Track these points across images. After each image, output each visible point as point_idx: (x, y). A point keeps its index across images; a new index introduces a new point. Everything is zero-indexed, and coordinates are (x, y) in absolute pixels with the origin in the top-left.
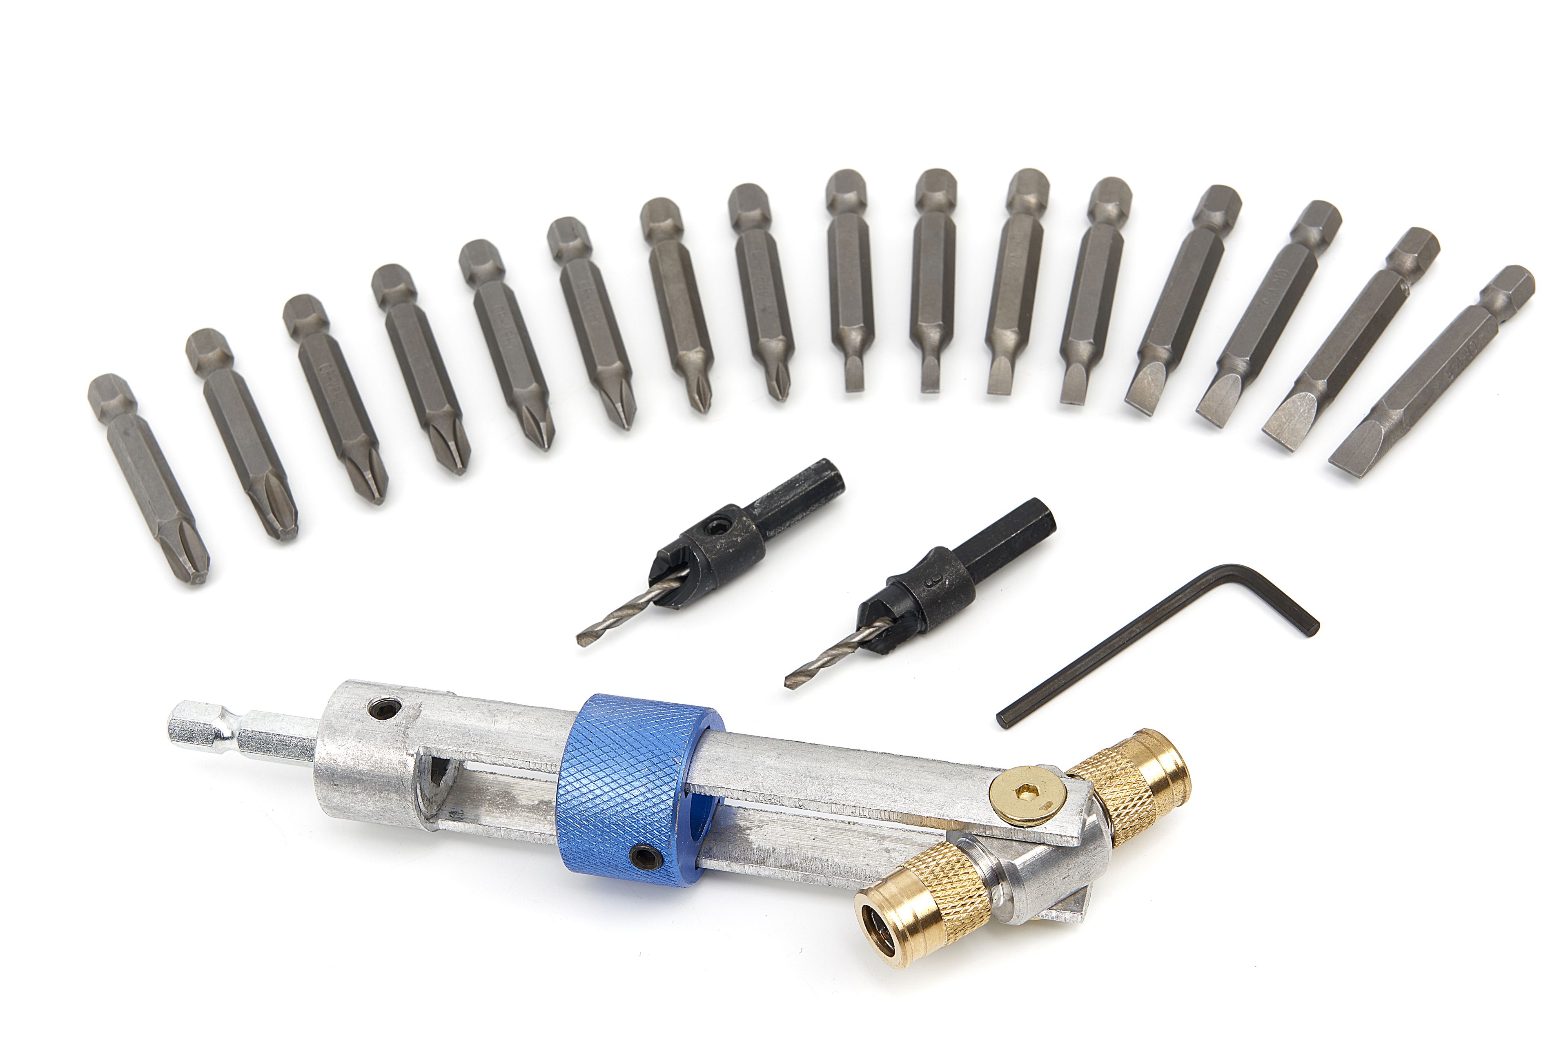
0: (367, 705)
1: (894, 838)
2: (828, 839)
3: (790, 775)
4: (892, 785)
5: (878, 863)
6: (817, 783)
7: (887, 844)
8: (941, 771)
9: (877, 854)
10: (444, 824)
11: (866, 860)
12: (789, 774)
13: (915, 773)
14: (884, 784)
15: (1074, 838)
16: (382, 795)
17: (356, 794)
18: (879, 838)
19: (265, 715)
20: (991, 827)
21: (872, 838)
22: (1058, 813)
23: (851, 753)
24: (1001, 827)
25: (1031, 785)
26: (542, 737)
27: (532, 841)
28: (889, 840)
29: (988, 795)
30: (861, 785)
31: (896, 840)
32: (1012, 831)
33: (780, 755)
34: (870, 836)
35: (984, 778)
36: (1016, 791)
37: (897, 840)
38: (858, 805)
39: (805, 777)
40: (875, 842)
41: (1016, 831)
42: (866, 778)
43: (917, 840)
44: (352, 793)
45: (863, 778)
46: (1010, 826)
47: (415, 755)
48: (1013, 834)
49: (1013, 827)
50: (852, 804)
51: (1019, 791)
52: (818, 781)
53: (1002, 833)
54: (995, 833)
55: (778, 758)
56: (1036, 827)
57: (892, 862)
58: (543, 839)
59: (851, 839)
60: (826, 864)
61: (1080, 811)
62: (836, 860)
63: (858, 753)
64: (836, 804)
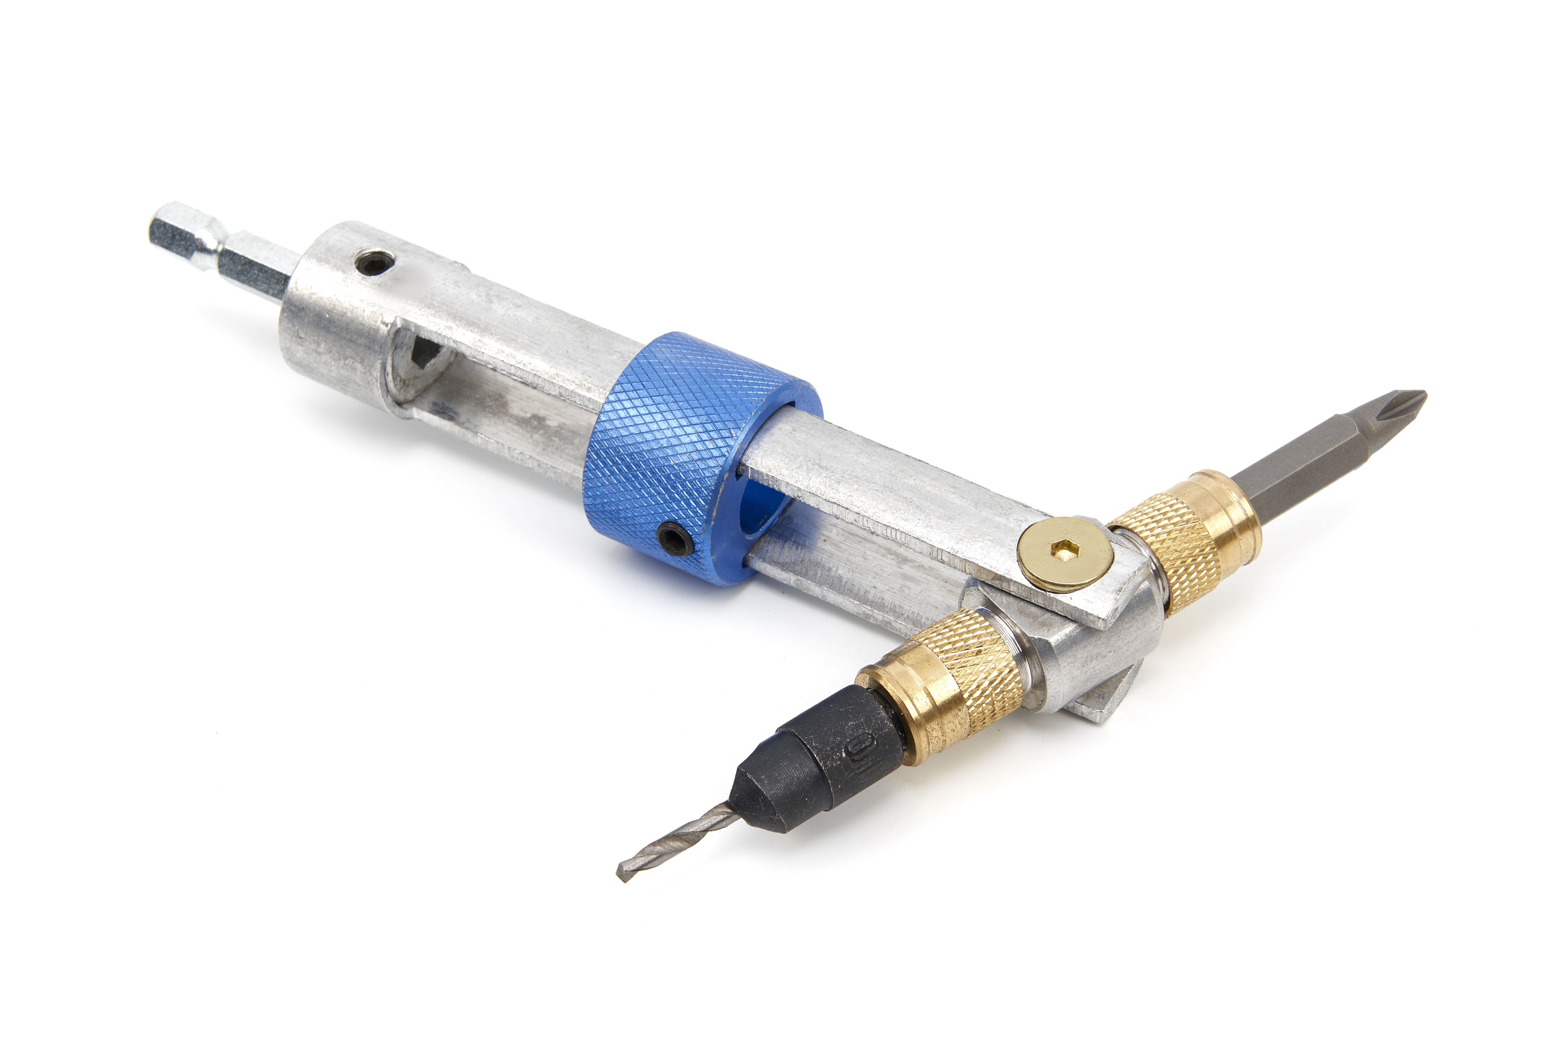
0: (356, 254)
1: (916, 564)
2: (840, 545)
3: (796, 458)
4: (910, 500)
5: (888, 588)
6: (824, 474)
7: (907, 569)
8: (974, 499)
9: (890, 577)
10: (421, 415)
11: (875, 582)
12: (796, 456)
13: (943, 492)
14: (901, 496)
15: (1100, 620)
16: (347, 362)
17: (320, 354)
18: (900, 559)
19: (255, 239)
20: (1009, 581)
21: (892, 557)
22: (1092, 585)
23: (880, 450)
24: (1019, 583)
25: (1073, 542)
26: (534, 340)
27: (510, 458)
28: (910, 564)
29: (1017, 542)
30: (874, 490)
31: (919, 566)
32: (1032, 592)
33: (795, 430)
34: (891, 554)
35: (1021, 520)
36: (1052, 546)
37: (921, 567)
38: (863, 513)
39: (813, 464)
40: (894, 562)
41: (1035, 593)
42: (882, 484)
43: (943, 574)
44: (316, 351)
45: (879, 483)
46: (1030, 585)
47: (390, 326)
48: (1032, 595)
49: (1034, 588)
50: (856, 510)
51: (1057, 547)
52: (826, 472)
53: (1020, 591)
54: (1013, 589)
55: (791, 433)
56: (1060, 595)
57: (904, 591)
58: (521, 460)
59: (868, 552)
60: (827, 573)
61: (1118, 589)
62: (840, 572)
63: (888, 452)
64: (839, 505)
